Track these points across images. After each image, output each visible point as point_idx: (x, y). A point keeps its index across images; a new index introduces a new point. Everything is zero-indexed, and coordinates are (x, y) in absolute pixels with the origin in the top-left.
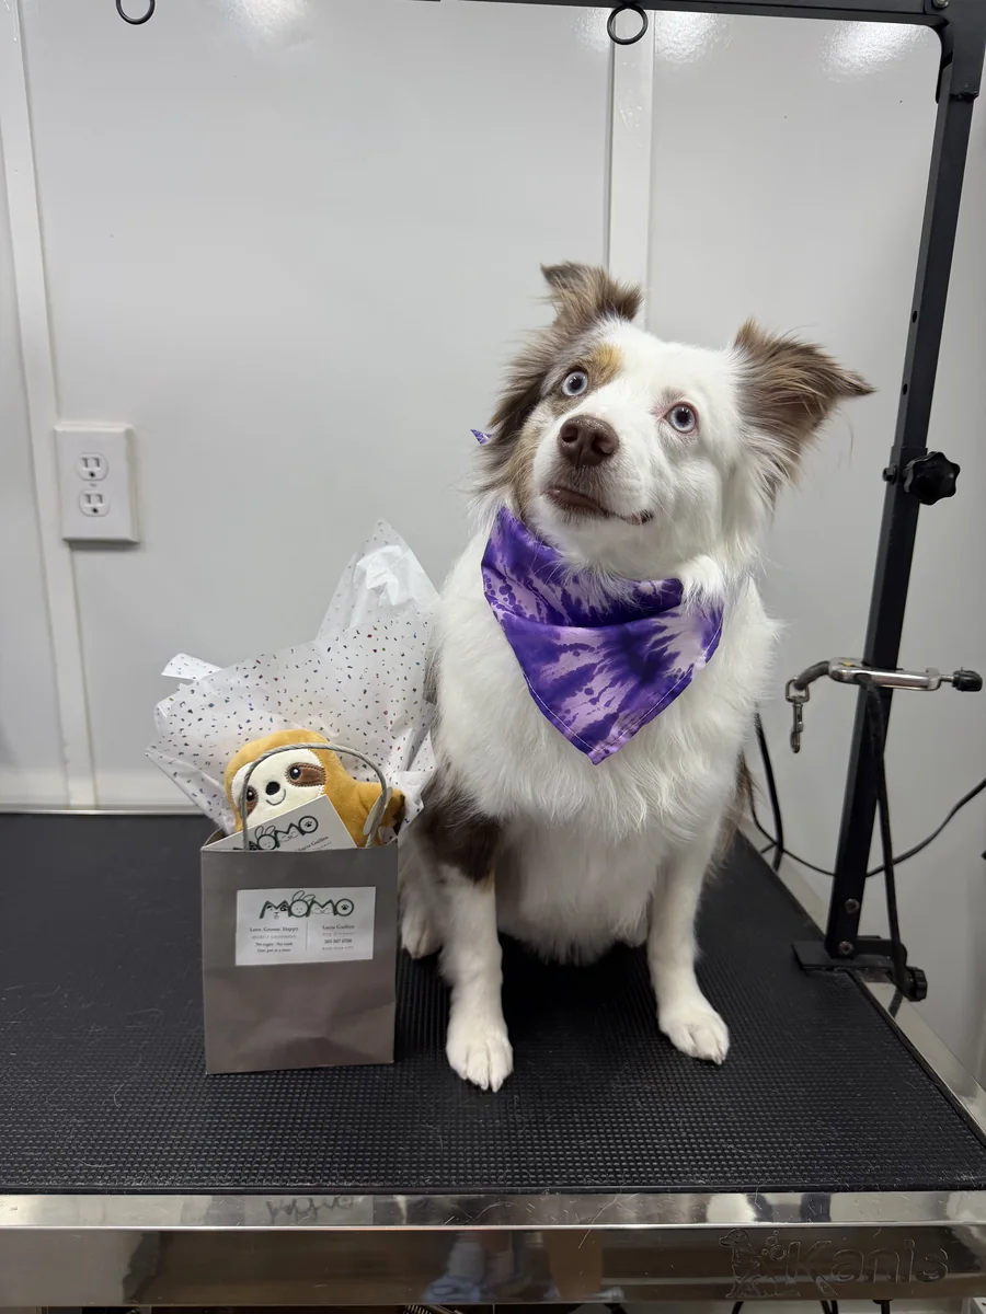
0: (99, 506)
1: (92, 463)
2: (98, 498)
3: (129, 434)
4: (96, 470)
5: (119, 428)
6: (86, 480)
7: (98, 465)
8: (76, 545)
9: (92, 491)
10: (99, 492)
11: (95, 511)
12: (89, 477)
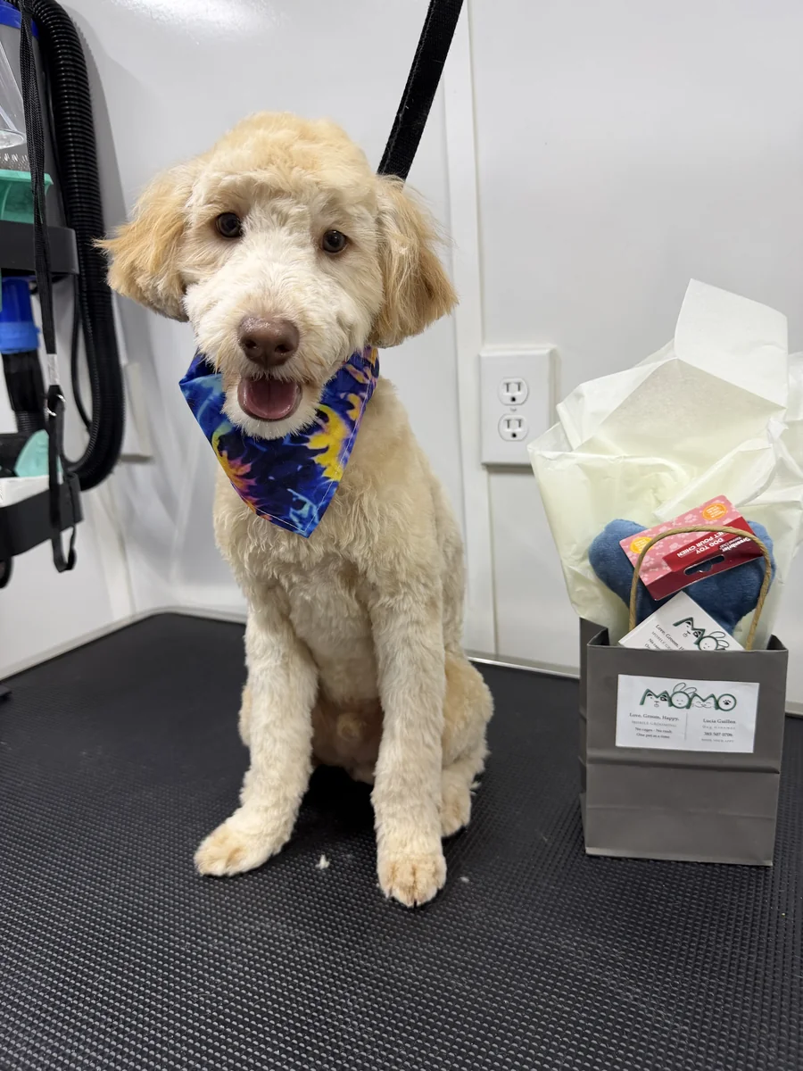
0: (518, 430)
1: (514, 387)
2: (517, 423)
3: (553, 354)
4: (517, 394)
5: (543, 349)
6: (507, 405)
7: (519, 389)
8: (494, 468)
9: (513, 416)
10: (519, 417)
11: (514, 435)
12: (510, 402)
